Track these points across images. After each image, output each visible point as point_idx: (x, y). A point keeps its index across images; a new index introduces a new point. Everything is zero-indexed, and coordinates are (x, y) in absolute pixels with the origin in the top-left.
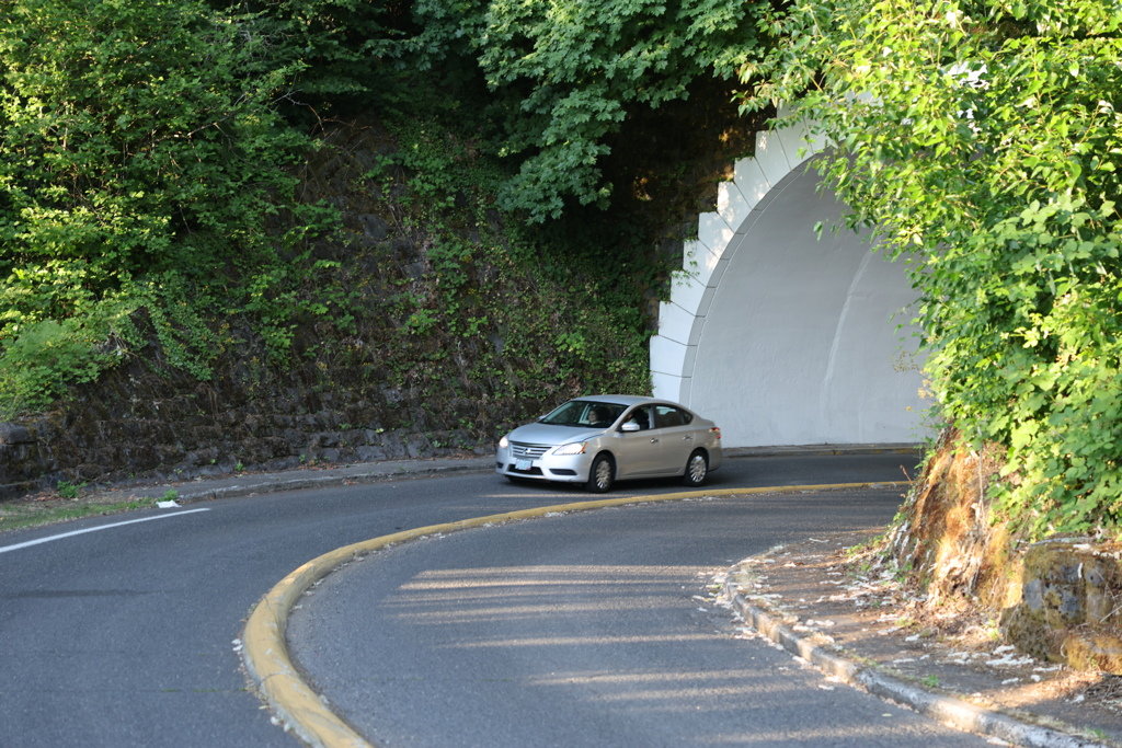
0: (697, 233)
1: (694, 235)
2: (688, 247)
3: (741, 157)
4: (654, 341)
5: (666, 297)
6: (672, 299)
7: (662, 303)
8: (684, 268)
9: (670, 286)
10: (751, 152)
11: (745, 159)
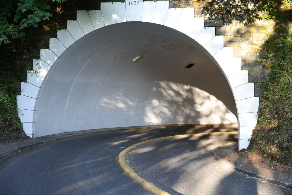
0: (40, 57)
1: (38, 57)
2: (35, 62)
3: (60, 29)
4: (19, 98)
5: (25, 80)
6: (28, 81)
7: (23, 83)
8: (33, 69)
9: (27, 76)
10: (65, 27)
11: (62, 31)
